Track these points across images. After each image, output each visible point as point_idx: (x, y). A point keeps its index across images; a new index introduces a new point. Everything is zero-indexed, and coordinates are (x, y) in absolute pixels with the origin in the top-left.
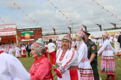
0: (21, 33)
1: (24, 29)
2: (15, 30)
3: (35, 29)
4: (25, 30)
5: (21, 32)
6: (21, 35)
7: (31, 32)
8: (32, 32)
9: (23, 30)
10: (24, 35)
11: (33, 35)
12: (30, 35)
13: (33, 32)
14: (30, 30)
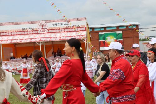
0: (98, 35)
1: (105, 28)
2: (84, 29)
3: (125, 28)
4: (107, 29)
5: (100, 33)
6: (99, 39)
7: (118, 32)
8: (119, 34)
9: (103, 29)
10: (104, 39)
11: (121, 39)
12: (115, 39)
13: (121, 32)
14: (115, 28)
